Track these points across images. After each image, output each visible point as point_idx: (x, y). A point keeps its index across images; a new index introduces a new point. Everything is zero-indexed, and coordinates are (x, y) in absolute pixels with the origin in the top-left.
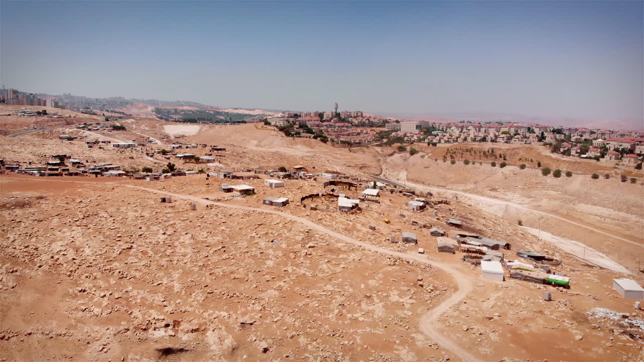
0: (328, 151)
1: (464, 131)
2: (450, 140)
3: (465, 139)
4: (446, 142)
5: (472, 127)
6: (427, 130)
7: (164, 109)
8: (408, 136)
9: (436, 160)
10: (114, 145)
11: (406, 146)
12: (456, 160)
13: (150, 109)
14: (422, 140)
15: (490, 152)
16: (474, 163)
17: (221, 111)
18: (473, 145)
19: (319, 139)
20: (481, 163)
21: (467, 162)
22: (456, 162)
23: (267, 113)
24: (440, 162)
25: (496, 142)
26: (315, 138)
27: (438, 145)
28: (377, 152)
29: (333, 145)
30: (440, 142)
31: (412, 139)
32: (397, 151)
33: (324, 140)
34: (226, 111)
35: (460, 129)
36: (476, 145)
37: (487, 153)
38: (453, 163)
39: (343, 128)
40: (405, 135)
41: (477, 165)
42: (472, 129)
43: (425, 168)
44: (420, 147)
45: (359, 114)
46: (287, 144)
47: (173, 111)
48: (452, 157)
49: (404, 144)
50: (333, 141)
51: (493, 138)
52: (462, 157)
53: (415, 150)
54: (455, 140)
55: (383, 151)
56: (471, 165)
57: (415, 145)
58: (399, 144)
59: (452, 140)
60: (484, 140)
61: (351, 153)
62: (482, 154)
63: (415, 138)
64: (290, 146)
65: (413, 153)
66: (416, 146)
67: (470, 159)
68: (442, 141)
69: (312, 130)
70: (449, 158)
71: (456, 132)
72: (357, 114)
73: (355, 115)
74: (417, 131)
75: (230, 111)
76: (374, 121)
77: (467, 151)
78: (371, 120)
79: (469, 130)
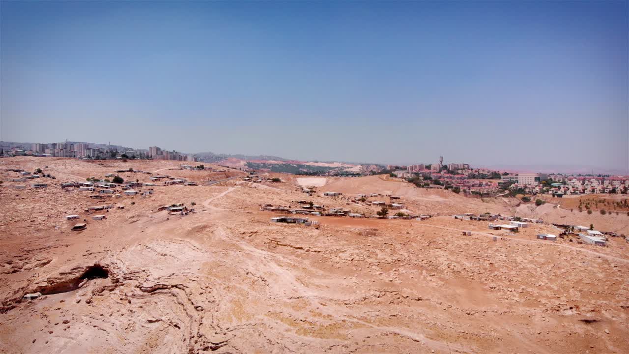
0: (462, 200)
1: (586, 183)
2: (576, 192)
3: (593, 191)
4: (572, 193)
5: (594, 179)
6: (546, 182)
7: (254, 163)
8: (529, 188)
9: (572, 210)
10: (325, 194)
11: (529, 197)
12: (591, 209)
13: (242, 163)
14: (545, 191)
15: (623, 203)
16: (610, 213)
17: (303, 164)
18: (604, 196)
19: (450, 189)
20: (617, 213)
21: (603, 212)
22: (593, 212)
23: (346, 166)
24: (576, 211)
25: (627, 193)
26: (446, 188)
27: (564, 196)
28: (505, 202)
29: (466, 196)
30: (565, 193)
31: (534, 191)
32: (522, 202)
33: (457, 191)
34: (308, 164)
35: (581, 182)
36: (607, 197)
37: (621, 204)
38: (590, 213)
39: (465, 180)
40: (526, 187)
41: (614, 215)
42: (595, 181)
43: (561, 217)
44: (544, 198)
45: (466, 166)
46: (422, 194)
47: (262, 165)
48: (587, 208)
49: (526, 196)
50: (465, 191)
51: (623, 190)
52: (597, 208)
53: (541, 201)
54: (582, 191)
55: (510, 202)
56: (607, 215)
57: (538, 196)
58: (522, 196)
59: (579, 192)
60: (613, 191)
61: (485, 203)
62: (616, 204)
63: (537, 189)
64: (424, 196)
65: (538, 203)
66: (540, 197)
67: (606, 209)
68: (568, 192)
69: (439, 181)
70: (584, 209)
71: (579, 185)
72: (464, 166)
73: (462, 167)
74: (536, 183)
75: (311, 164)
76: (484, 173)
77: (600, 201)
78: (481, 172)
79: (591, 182)
